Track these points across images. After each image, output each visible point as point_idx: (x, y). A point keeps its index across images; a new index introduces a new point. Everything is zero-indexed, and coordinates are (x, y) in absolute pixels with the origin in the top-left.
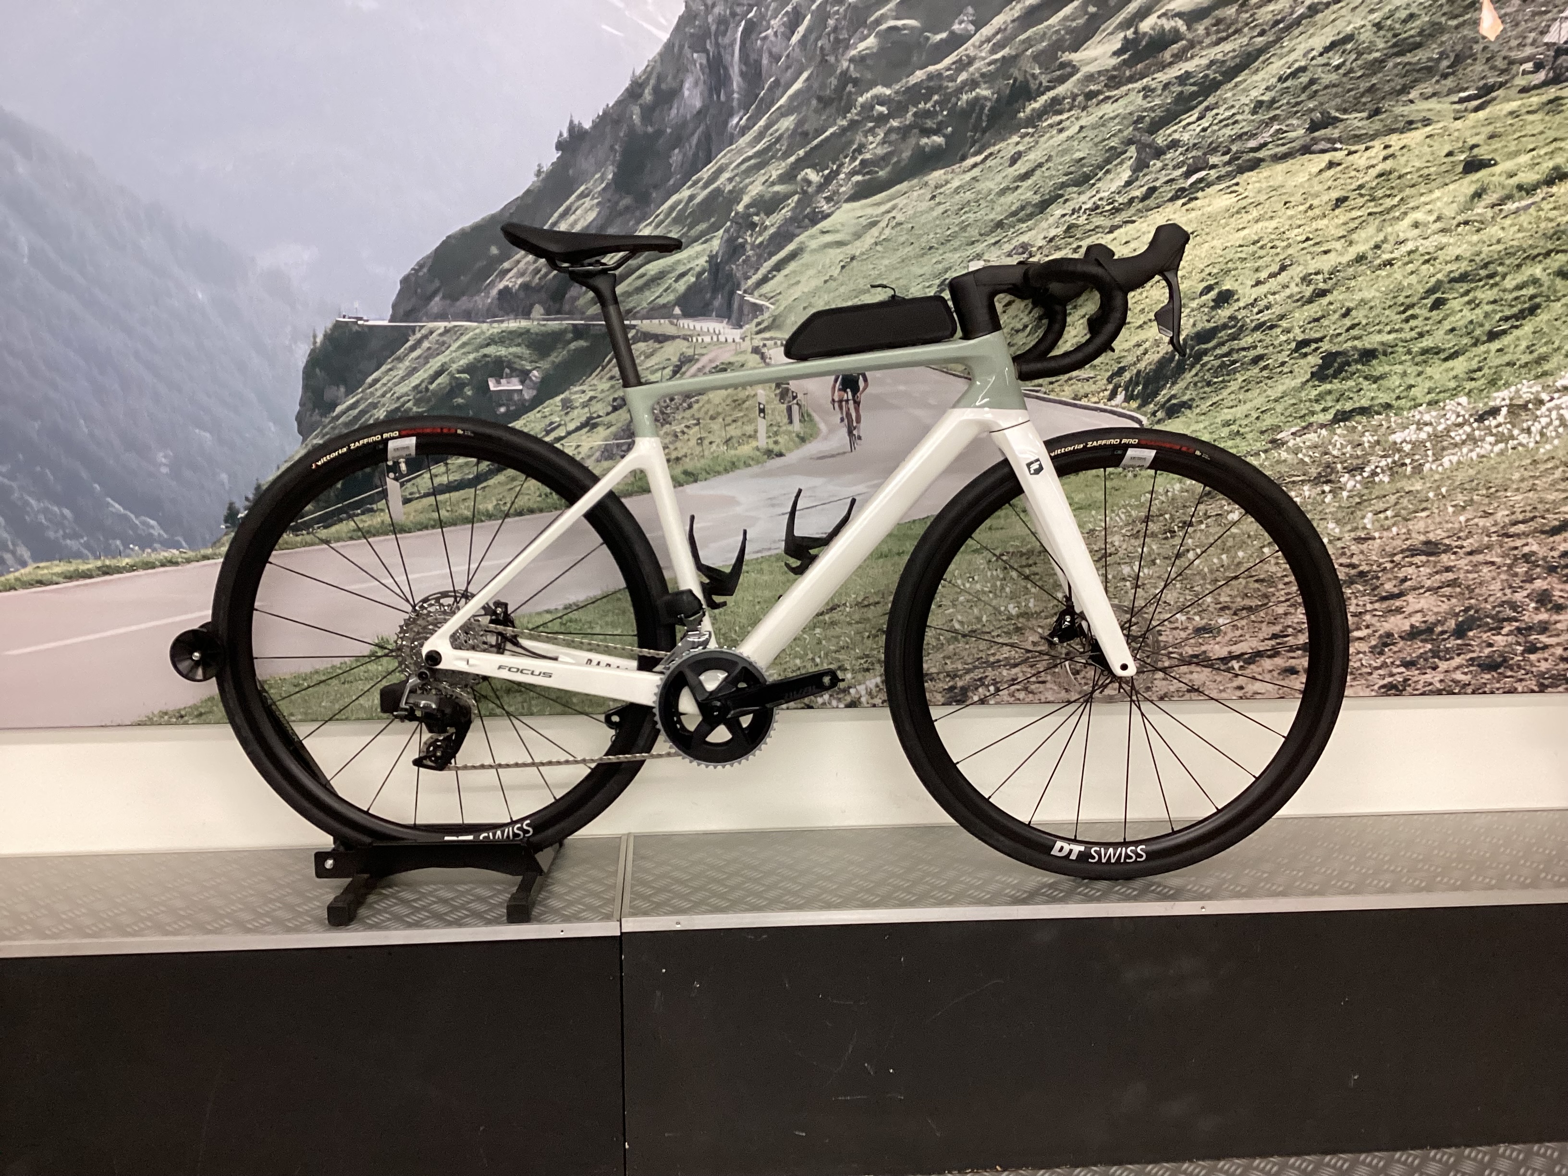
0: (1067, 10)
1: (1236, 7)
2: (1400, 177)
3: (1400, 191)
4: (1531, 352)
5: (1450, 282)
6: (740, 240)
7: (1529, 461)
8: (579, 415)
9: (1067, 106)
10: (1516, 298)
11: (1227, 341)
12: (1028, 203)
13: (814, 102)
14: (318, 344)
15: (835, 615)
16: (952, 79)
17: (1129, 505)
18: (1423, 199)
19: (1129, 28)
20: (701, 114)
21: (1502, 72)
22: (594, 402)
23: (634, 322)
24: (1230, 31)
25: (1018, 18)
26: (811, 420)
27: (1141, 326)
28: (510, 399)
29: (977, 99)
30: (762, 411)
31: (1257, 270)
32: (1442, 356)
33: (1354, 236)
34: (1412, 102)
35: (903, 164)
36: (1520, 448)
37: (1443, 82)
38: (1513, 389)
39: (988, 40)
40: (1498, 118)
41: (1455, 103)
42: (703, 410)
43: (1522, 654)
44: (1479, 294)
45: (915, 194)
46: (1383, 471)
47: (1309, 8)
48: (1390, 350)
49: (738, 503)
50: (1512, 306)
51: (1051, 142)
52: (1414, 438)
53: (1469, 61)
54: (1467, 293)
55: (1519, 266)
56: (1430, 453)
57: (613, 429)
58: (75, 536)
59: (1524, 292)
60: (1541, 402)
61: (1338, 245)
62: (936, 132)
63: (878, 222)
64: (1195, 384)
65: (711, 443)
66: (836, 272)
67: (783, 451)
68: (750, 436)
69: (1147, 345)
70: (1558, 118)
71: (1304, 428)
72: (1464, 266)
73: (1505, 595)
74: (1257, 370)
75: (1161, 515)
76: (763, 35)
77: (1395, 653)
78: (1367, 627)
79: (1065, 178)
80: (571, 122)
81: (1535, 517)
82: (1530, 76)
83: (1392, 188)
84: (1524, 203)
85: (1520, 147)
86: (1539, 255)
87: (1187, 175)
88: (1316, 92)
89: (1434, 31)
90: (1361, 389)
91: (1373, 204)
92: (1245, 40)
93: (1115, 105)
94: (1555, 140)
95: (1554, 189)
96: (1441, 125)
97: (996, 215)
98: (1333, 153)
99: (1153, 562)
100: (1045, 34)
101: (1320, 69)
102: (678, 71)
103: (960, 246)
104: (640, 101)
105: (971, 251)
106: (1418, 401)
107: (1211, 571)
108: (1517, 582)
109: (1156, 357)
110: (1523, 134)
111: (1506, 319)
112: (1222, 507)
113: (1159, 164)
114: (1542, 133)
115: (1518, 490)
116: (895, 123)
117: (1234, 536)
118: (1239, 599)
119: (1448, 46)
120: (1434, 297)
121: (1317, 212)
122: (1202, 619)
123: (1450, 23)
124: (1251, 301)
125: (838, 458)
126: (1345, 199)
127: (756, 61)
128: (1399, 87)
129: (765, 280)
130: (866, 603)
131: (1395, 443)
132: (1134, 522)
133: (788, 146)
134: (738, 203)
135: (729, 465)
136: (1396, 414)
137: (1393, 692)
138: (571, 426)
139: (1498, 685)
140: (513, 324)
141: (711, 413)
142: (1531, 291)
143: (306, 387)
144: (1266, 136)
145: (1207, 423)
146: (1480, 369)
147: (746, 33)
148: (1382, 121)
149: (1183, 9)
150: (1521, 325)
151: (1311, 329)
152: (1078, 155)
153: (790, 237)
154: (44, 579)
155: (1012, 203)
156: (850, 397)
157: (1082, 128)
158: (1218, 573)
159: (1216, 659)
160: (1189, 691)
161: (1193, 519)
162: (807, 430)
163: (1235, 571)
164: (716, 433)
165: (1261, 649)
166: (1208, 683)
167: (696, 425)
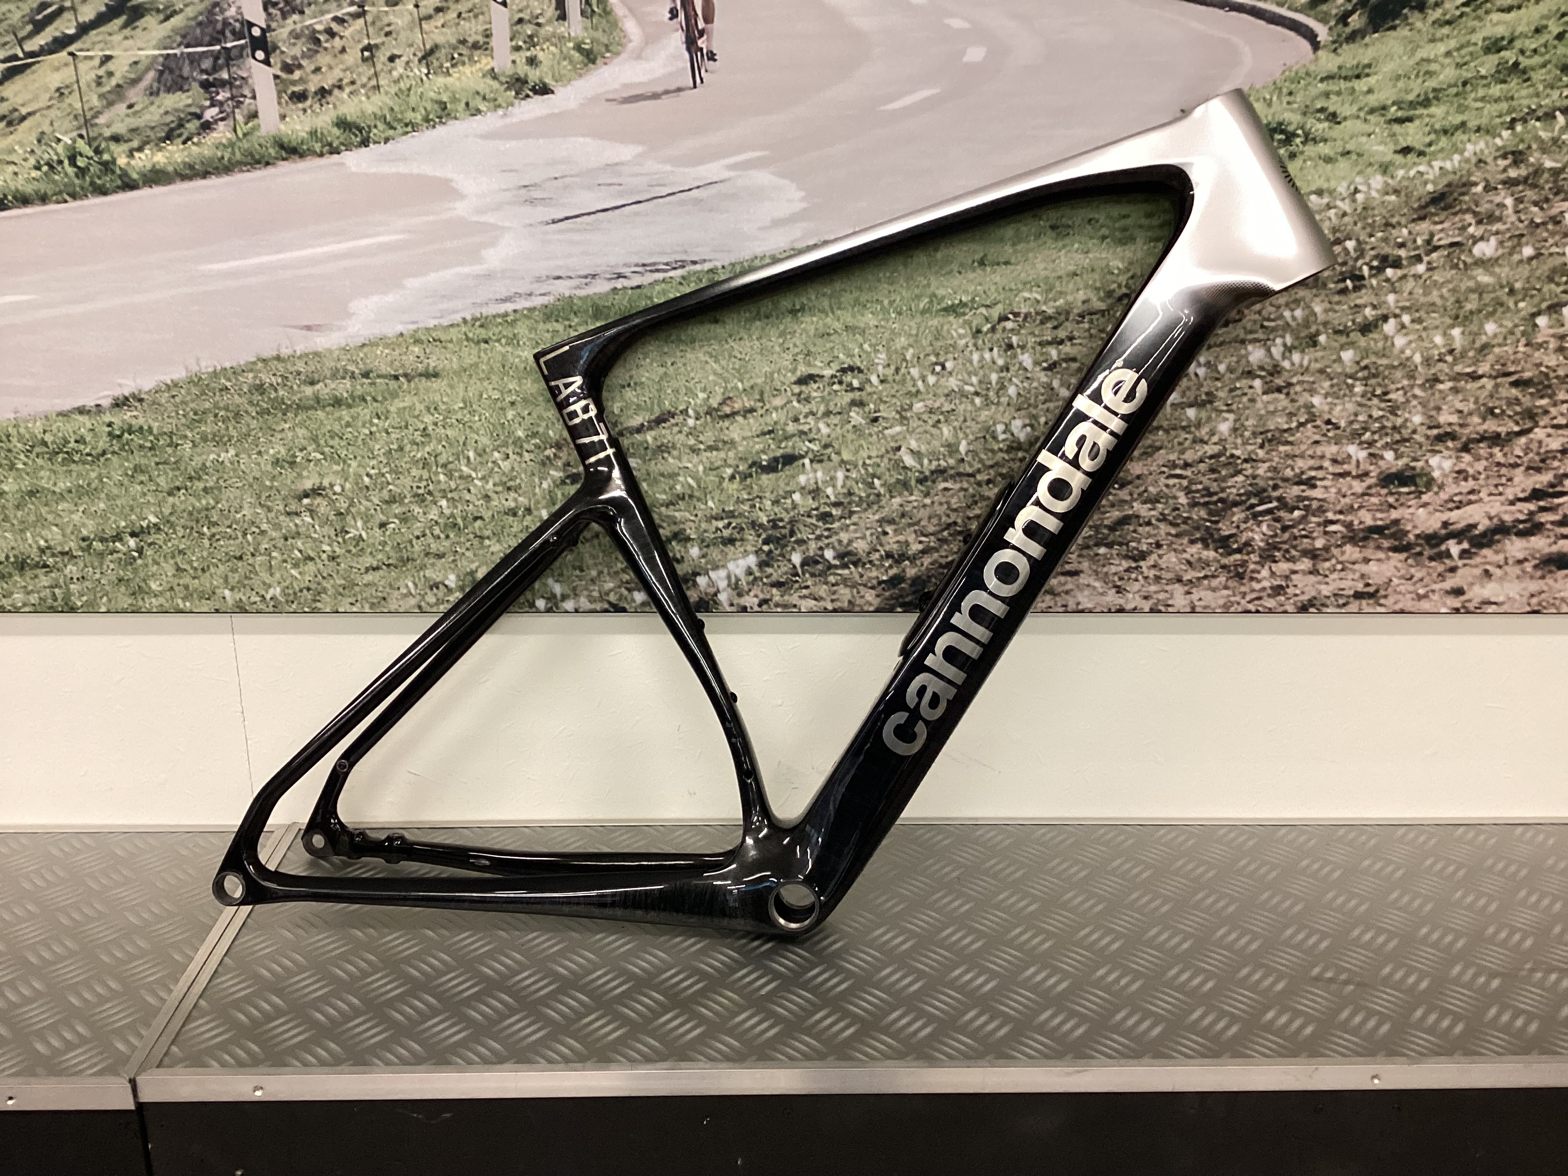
15: (666, 434)
26: (608, 12)
49: (461, 196)
57: (177, 21)
65: (392, 59)
67: (548, 80)
68: (476, 46)
99: (1313, 341)
107: (1427, 362)
112: (1463, 228)
117: (1480, 290)
118: (1476, 420)
122: (1398, 457)
125: (665, 101)
130: (727, 410)
135: (434, 107)
138: (86, 15)
158: (1441, 365)
159: (1418, 536)
160: (1358, 596)
161: (1402, 253)
162: (599, 35)
163: (1476, 362)
164: (403, 36)
165: (1507, 518)
166: (1396, 581)
167: (356, 16)
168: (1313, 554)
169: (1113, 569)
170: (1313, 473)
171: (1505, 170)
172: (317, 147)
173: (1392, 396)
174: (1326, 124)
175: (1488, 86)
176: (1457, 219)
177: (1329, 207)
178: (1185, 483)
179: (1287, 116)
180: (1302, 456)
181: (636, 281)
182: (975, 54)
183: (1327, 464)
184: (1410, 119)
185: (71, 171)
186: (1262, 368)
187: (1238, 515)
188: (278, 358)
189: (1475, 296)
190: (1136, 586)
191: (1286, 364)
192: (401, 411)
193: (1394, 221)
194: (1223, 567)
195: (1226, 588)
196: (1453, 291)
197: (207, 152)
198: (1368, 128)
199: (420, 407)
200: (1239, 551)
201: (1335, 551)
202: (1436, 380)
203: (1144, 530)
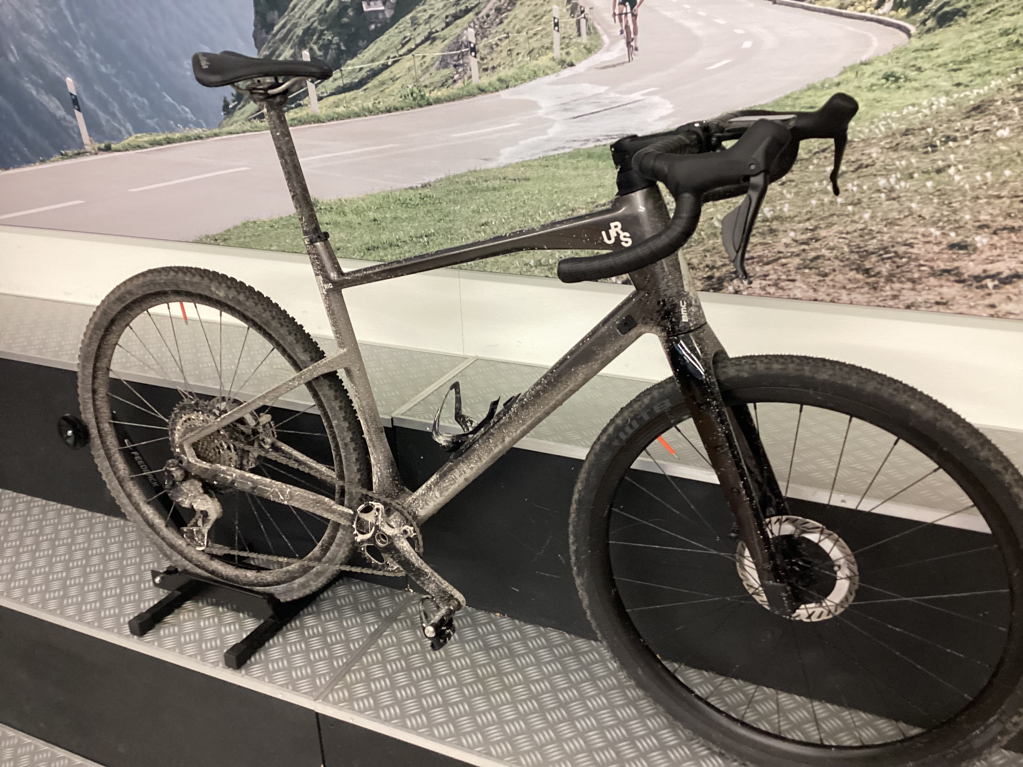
8: (423, 31)
17: (890, 117)
22: (432, 19)
26: (596, 33)
28: (377, 18)
30: (556, 25)
42: (512, 24)
49: (540, 108)
57: (447, 42)
65: (518, 54)
67: (574, 62)
68: (547, 48)
75: (923, 129)
99: (911, 176)
107: (973, 188)
112: (991, 122)
117: (1001, 154)
118: (1000, 219)
122: (958, 235)
125: (619, 67)
132: (894, 134)
135: (532, 73)
138: (418, 40)
141: (517, 27)
156: (629, 10)
158: (980, 191)
159: (970, 276)
160: (938, 303)
161: (958, 134)
162: (593, 42)
163: (999, 189)
164: (522, 45)
165: (1020, 270)
166: (958, 298)
167: (506, 38)
168: (913, 281)
169: (812, 280)
170: (912, 241)
171: (1013, 94)
172: (491, 89)
173: (954, 205)
174: (916, 73)
175: (1002, 52)
176: (987, 118)
177: (918, 112)
178: (847, 241)
179: (895, 69)
180: (906, 232)
182: (747, 44)
183: (919, 236)
184: (960, 69)
185: (411, 98)
186: (885, 188)
187: (874, 258)
188: (475, 171)
189: (997, 157)
190: (823, 289)
191: (897, 187)
192: (516, 193)
193: (953, 118)
194: (867, 283)
195: (868, 293)
196: (986, 153)
197: (455, 91)
198: (937, 74)
199: (523, 192)
200: (874, 276)
201: (924, 280)
202: (978, 198)
203: (827, 262)
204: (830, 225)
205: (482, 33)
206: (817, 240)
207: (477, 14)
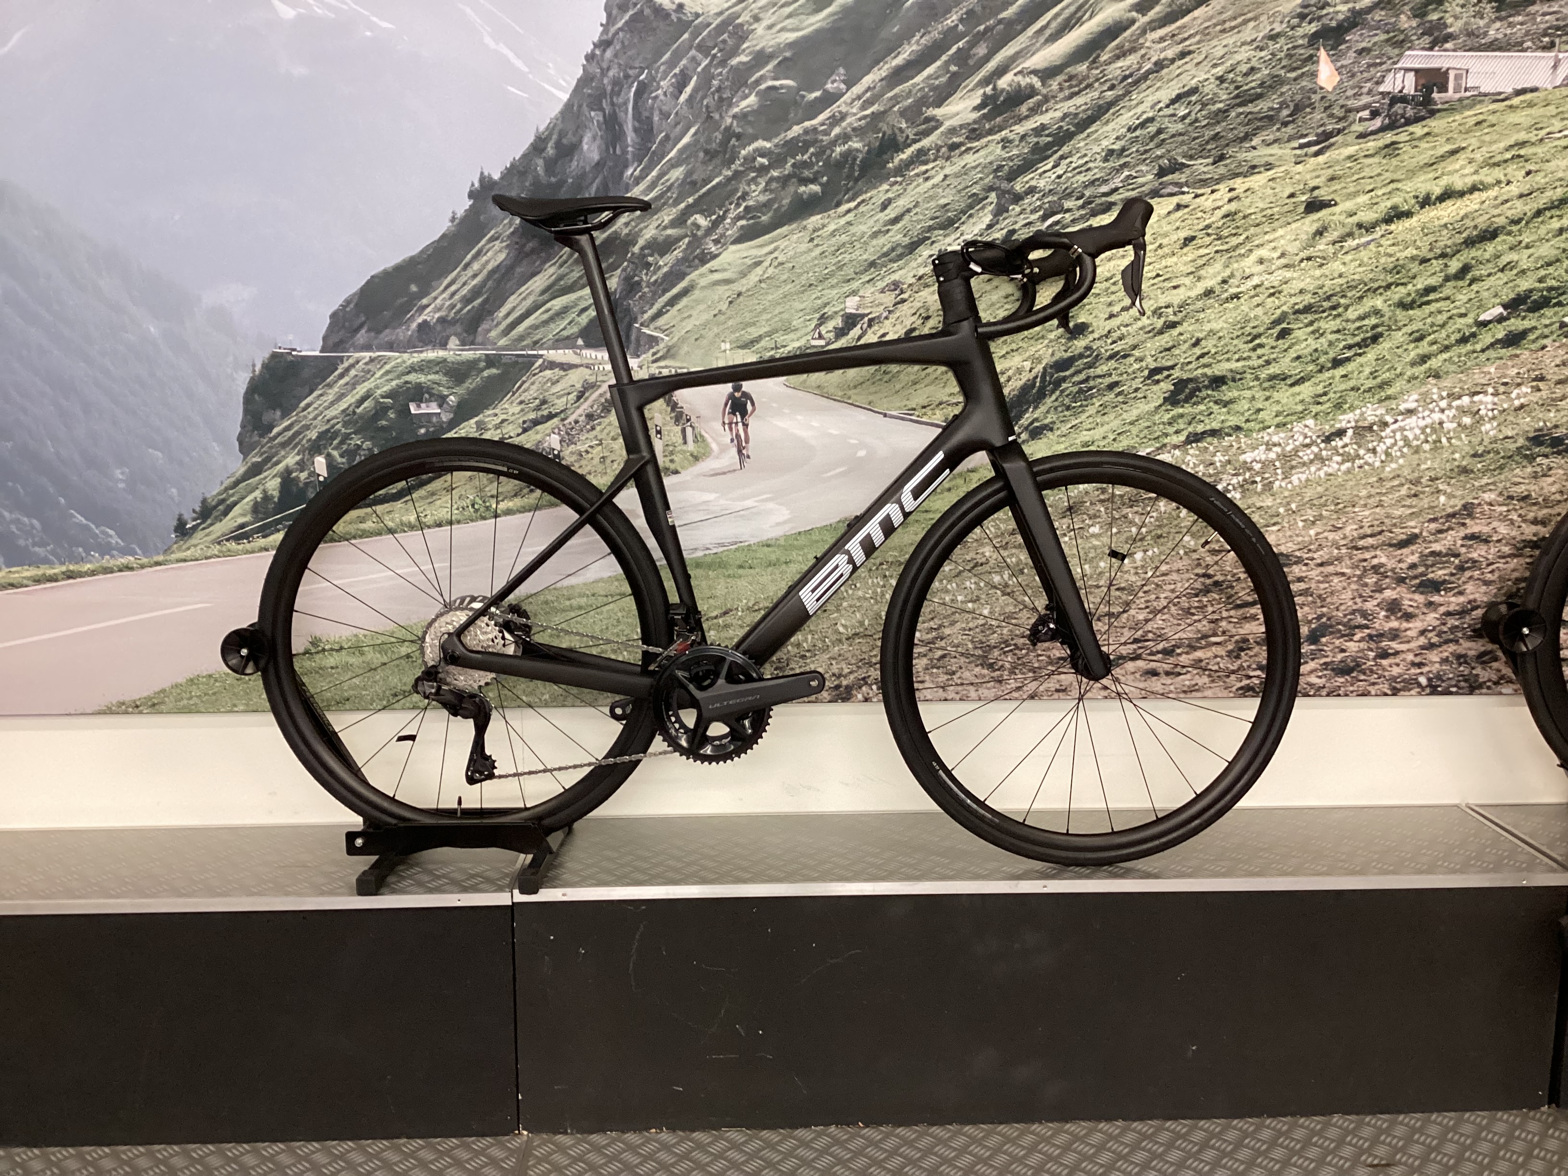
0: (930, 70)
1: (1087, 64)
2: (1244, 217)
3: (1246, 230)
4: (1375, 378)
5: (1294, 313)
6: (636, 279)
7: (1375, 479)
9: (932, 157)
10: (1359, 328)
11: (1084, 369)
12: (899, 245)
13: (701, 155)
14: (257, 373)
15: (728, 619)
16: (826, 133)
18: (1267, 237)
19: (987, 85)
20: (599, 165)
21: (1340, 119)
22: (505, 424)
23: (541, 352)
24: (1082, 86)
25: (886, 77)
26: (704, 440)
27: (1003, 356)
28: (430, 422)
29: (850, 151)
30: (658, 432)
31: (1110, 304)
32: (1289, 382)
33: (1202, 272)
34: (1254, 148)
35: (783, 209)
36: (1366, 467)
37: (1283, 130)
38: (1358, 412)
39: (859, 97)
40: (1337, 162)
41: (1295, 148)
42: (606, 431)
43: (1375, 659)
44: (1323, 324)
45: (795, 236)
46: (1234, 489)
47: (1156, 64)
48: (1238, 376)
50: (1354, 335)
51: (918, 190)
52: (1263, 457)
53: (1308, 110)
54: (1311, 323)
55: (1361, 298)
56: (1279, 471)
58: (42, 544)
59: (1366, 322)
60: (1386, 424)
61: (1187, 281)
62: (813, 181)
63: (762, 262)
64: (1056, 409)
65: (612, 462)
66: (724, 306)
67: (679, 469)
69: (1010, 373)
70: (1394, 162)
71: (1158, 449)
72: (1308, 299)
73: (1356, 603)
74: (1113, 396)
76: (653, 95)
77: (1251, 657)
78: (1224, 632)
79: (931, 223)
80: (482, 173)
81: (1383, 531)
82: (1367, 123)
83: (1238, 227)
84: (1363, 240)
85: (1359, 188)
86: (1379, 287)
87: (1044, 218)
88: (1164, 140)
89: (1276, 82)
90: (1211, 413)
91: (1219, 242)
92: (1096, 94)
93: (976, 155)
94: (1392, 181)
95: (1393, 227)
96: (1282, 169)
97: (869, 256)
98: (1181, 196)
99: (1021, 572)
100: (910, 91)
101: (1167, 119)
102: (578, 127)
103: (837, 284)
104: (544, 155)
105: (846, 288)
106: (1266, 424)
108: (1367, 592)
109: (1020, 384)
110: (1361, 175)
111: (1350, 347)
112: (1083, 521)
113: (1018, 209)
114: (1379, 175)
115: (1365, 505)
116: (775, 173)
117: (1095, 548)
119: (1287, 97)
120: (1279, 328)
121: (1166, 250)
123: (1288, 75)
124: (1105, 332)
125: (729, 475)
126: (1193, 238)
127: (647, 118)
128: (1242, 135)
129: (659, 314)
130: (756, 607)
131: (1245, 462)
132: (1003, 534)
133: (679, 195)
134: (634, 245)
136: (1246, 436)
137: (1250, 693)
139: (1351, 689)
140: (431, 354)
141: (612, 434)
142: (1373, 321)
143: (246, 411)
144: (1117, 182)
145: (1067, 444)
146: (1325, 394)
147: (639, 94)
148: (1226, 166)
149: (1038, 67)
150: (1364, 353)
151: (1163, 358)
152: (943, 201)
153: (682, 276)
154: (15, 582)
155: (884, 245)
156: (739, 419)
157: (946, 176)
160: (1057, 691)
162: (700, 449)
163: (1098, 580)
164: (618, 453)
165: (1124, 653)
166: (1074, 684)
167: (598, 445)
168: (1034, 671)
176: (1081, 517)
178: (970, 638)
181: (715, 551)
182: (861, 454)
185: (472, 510)
186: (1000, 585)
187: (996, 653)
189: (1094, 551)
190: (952, 688)
191: (1011, 582)
194: (992, 678)
195: (994, 688)
196: (1084, 548)
200: (998, 670)
201: (1044, 669)
203: (953, 660)
204: (953, 623)
205: (568, 439)
206: (942, 639)
207: (563, 420)
